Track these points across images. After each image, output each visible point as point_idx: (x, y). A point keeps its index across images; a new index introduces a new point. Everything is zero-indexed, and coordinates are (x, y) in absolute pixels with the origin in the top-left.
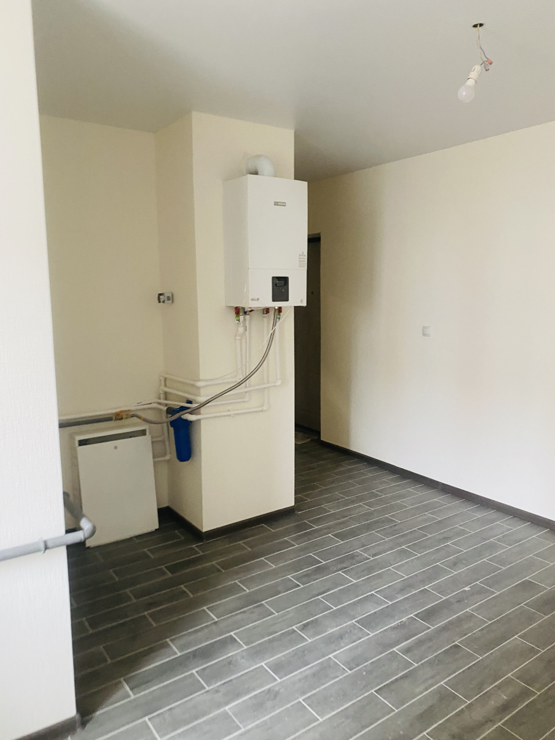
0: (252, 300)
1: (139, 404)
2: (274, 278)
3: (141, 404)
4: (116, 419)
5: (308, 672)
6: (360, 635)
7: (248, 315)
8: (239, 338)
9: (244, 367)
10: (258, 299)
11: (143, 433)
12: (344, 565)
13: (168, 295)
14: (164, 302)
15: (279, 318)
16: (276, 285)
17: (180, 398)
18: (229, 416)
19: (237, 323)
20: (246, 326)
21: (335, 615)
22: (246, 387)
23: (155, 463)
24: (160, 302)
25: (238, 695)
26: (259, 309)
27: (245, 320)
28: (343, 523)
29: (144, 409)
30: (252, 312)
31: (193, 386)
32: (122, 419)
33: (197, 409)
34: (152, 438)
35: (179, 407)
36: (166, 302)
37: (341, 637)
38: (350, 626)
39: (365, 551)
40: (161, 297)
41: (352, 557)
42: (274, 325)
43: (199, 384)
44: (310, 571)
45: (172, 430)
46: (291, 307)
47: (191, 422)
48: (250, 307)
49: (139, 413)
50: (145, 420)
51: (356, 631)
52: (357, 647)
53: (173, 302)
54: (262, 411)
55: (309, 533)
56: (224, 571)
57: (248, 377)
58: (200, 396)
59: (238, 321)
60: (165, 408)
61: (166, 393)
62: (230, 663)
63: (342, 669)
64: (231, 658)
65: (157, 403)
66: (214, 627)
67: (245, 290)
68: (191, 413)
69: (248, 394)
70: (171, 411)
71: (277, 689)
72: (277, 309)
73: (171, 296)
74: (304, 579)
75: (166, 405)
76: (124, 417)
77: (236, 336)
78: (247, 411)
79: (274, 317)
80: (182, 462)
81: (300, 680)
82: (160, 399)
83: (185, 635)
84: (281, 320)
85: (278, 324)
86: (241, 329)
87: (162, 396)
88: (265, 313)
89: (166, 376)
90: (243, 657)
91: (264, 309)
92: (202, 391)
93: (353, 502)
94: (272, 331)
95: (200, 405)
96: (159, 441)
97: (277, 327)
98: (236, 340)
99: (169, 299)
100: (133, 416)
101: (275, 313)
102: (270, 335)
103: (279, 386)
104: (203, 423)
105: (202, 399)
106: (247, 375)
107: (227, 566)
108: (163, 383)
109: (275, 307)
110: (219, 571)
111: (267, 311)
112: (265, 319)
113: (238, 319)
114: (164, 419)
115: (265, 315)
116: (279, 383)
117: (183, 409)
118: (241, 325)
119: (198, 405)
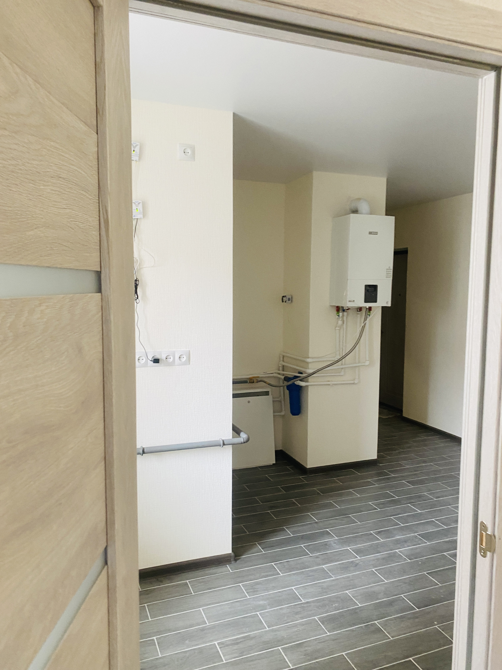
0: (350, 301)
1: (264, 373)
2: (366, 286)
3: (266, 373)
4: (250, 383)
5: (380, 557)
6: (420, 542)
7: (346, 312)
8: (338, 328)
9: (341, 350)
10: (354, 301)
11: (267, 393)
12: (412, 501)
13: (289, 297)
14: (285, 302)
15: (369, 315)
16: (368, 291)
17: (294, 370)
18: (329, 385)
19: (337, 318)
20: (344, 320)
21: (402, 529)
22: (342, 365)
23: (274, 415)
24: (283, 302)
25: (332, 561)
26: (354, 308)
27: (343, 316)
28: (415, 475)
29: (268, 377)
30: (350, 310)
31: (304, 361)
32: (253, 382)
33: (305, 378)
34: (273, 398)
35: (293, 376)
36: (287, 302)
37: (405, 541)
38: (413, 536)
39: (430, 494)
40: (284, 298)
41: (420, 497)
42: (365, 319)
43: (309, 360)
44: (385, 502)
45: (287, 392)
46: (379, 307)
47: (301, 387)
48: (348, 306)
49: (265, 380)
50: (269, 384)
51: (417, 540)
52: (416, 548)
53: (292, 301)
54: (354, 384)
55: (388, 479)
56: (322, 494)
57: (344, 357)
58: (309, 369)
59: (338, 317)
60: (283, 377)
61: (283, 366)
62: (326, 545)
63: (404, 559)
64: (327, 542)
65: (277, 373)
66: (315, 525)
67: (345, 294)
68: (301, 380)
69: (343, 370)
70: (287, 379)
71: (357, 562)
72: (368, 308)
73: (290, 297)
74: (381, 506)
75: (283, 375)
76: (255, 381)
77: (336, 327)
78: (342, 382)
79: (366, 314)
80: (294, 416)
81: (374, 560)
82: (279, 370)
83: (296, 526)
84: (371, 316)
85: (368, 319)
86: (340, 322)
87: (281, 369)
88: (359, 311)
89: (285, 354)
90: (335, 543)
91: (358, 308)
92: (310, 366)
93: (425, 462)
94: (363, 325)
95: (308, 375)
96: (277, 401)
97: (367, 321)
98: (336, 329)
99: (289, 300)
100: (261, 381)
101: (366, 310)
102: (361, 327)
103: (367, 366)
104: (310, 388)
105: (310, 371)
106: (343, 355)
107: (324, 491)
108: (281, 359)
109: (366, 307)
110: (318, 494)
111: (360, 309)
112: (359, 315)
113: (338, 315)
114: (281, 384)
115: (359, 312)
116: (367, 363)
117: (296, 377)
118: (340, 319)
119: (307, 375)
